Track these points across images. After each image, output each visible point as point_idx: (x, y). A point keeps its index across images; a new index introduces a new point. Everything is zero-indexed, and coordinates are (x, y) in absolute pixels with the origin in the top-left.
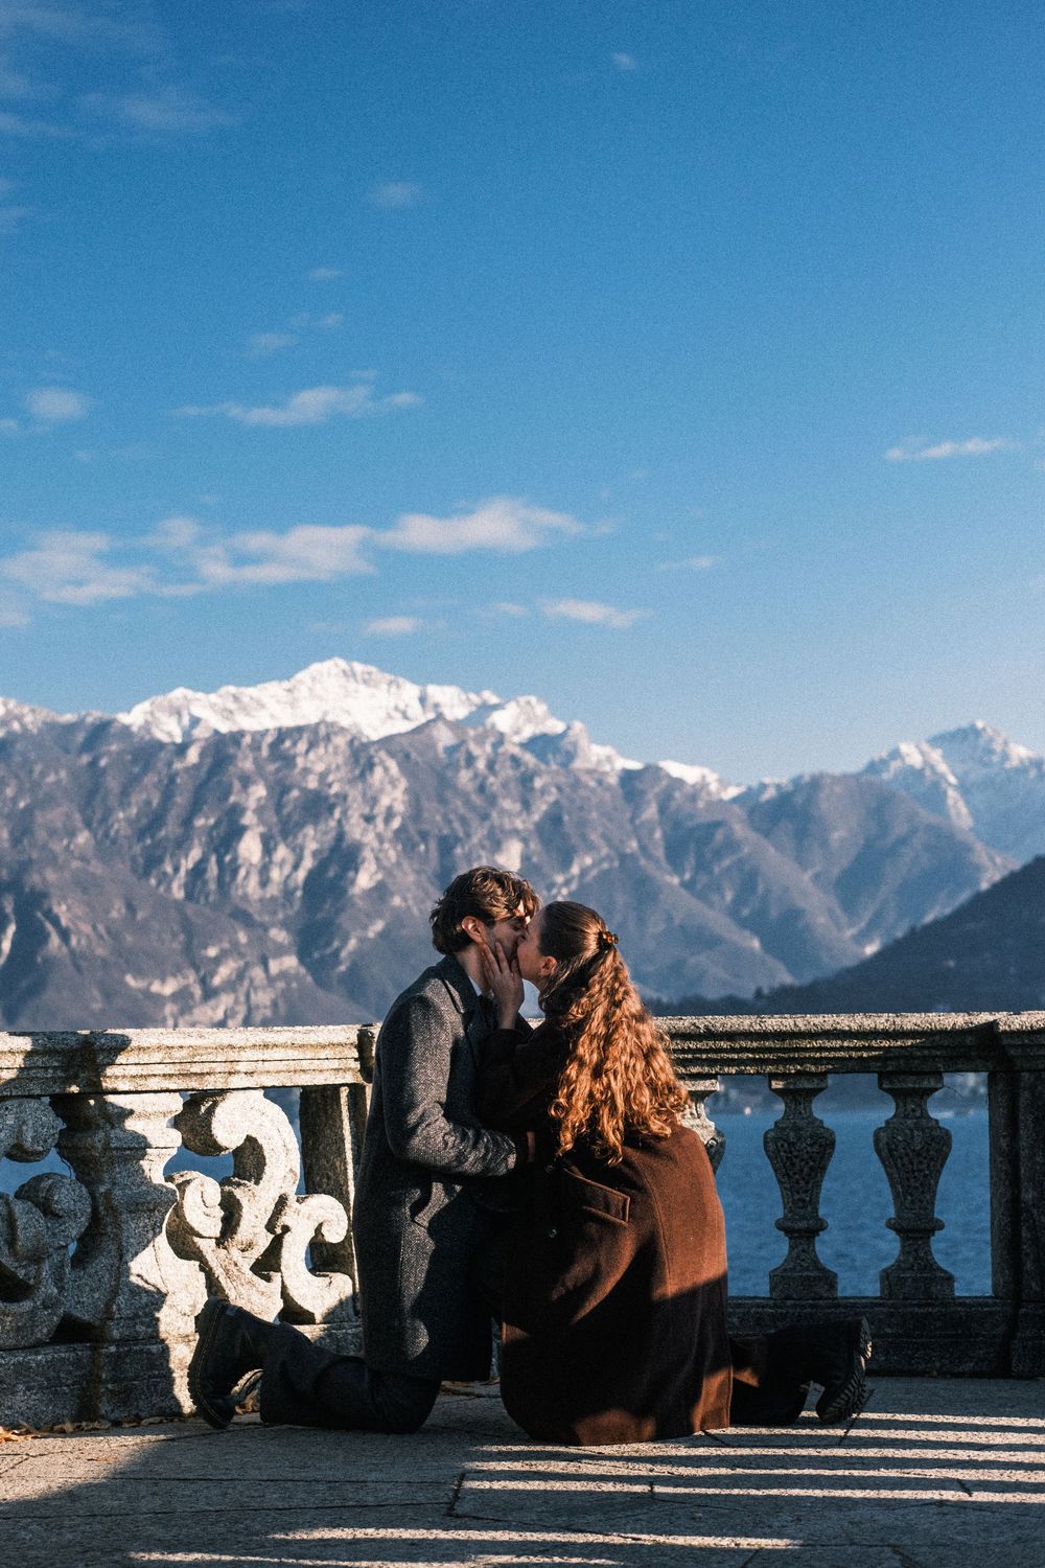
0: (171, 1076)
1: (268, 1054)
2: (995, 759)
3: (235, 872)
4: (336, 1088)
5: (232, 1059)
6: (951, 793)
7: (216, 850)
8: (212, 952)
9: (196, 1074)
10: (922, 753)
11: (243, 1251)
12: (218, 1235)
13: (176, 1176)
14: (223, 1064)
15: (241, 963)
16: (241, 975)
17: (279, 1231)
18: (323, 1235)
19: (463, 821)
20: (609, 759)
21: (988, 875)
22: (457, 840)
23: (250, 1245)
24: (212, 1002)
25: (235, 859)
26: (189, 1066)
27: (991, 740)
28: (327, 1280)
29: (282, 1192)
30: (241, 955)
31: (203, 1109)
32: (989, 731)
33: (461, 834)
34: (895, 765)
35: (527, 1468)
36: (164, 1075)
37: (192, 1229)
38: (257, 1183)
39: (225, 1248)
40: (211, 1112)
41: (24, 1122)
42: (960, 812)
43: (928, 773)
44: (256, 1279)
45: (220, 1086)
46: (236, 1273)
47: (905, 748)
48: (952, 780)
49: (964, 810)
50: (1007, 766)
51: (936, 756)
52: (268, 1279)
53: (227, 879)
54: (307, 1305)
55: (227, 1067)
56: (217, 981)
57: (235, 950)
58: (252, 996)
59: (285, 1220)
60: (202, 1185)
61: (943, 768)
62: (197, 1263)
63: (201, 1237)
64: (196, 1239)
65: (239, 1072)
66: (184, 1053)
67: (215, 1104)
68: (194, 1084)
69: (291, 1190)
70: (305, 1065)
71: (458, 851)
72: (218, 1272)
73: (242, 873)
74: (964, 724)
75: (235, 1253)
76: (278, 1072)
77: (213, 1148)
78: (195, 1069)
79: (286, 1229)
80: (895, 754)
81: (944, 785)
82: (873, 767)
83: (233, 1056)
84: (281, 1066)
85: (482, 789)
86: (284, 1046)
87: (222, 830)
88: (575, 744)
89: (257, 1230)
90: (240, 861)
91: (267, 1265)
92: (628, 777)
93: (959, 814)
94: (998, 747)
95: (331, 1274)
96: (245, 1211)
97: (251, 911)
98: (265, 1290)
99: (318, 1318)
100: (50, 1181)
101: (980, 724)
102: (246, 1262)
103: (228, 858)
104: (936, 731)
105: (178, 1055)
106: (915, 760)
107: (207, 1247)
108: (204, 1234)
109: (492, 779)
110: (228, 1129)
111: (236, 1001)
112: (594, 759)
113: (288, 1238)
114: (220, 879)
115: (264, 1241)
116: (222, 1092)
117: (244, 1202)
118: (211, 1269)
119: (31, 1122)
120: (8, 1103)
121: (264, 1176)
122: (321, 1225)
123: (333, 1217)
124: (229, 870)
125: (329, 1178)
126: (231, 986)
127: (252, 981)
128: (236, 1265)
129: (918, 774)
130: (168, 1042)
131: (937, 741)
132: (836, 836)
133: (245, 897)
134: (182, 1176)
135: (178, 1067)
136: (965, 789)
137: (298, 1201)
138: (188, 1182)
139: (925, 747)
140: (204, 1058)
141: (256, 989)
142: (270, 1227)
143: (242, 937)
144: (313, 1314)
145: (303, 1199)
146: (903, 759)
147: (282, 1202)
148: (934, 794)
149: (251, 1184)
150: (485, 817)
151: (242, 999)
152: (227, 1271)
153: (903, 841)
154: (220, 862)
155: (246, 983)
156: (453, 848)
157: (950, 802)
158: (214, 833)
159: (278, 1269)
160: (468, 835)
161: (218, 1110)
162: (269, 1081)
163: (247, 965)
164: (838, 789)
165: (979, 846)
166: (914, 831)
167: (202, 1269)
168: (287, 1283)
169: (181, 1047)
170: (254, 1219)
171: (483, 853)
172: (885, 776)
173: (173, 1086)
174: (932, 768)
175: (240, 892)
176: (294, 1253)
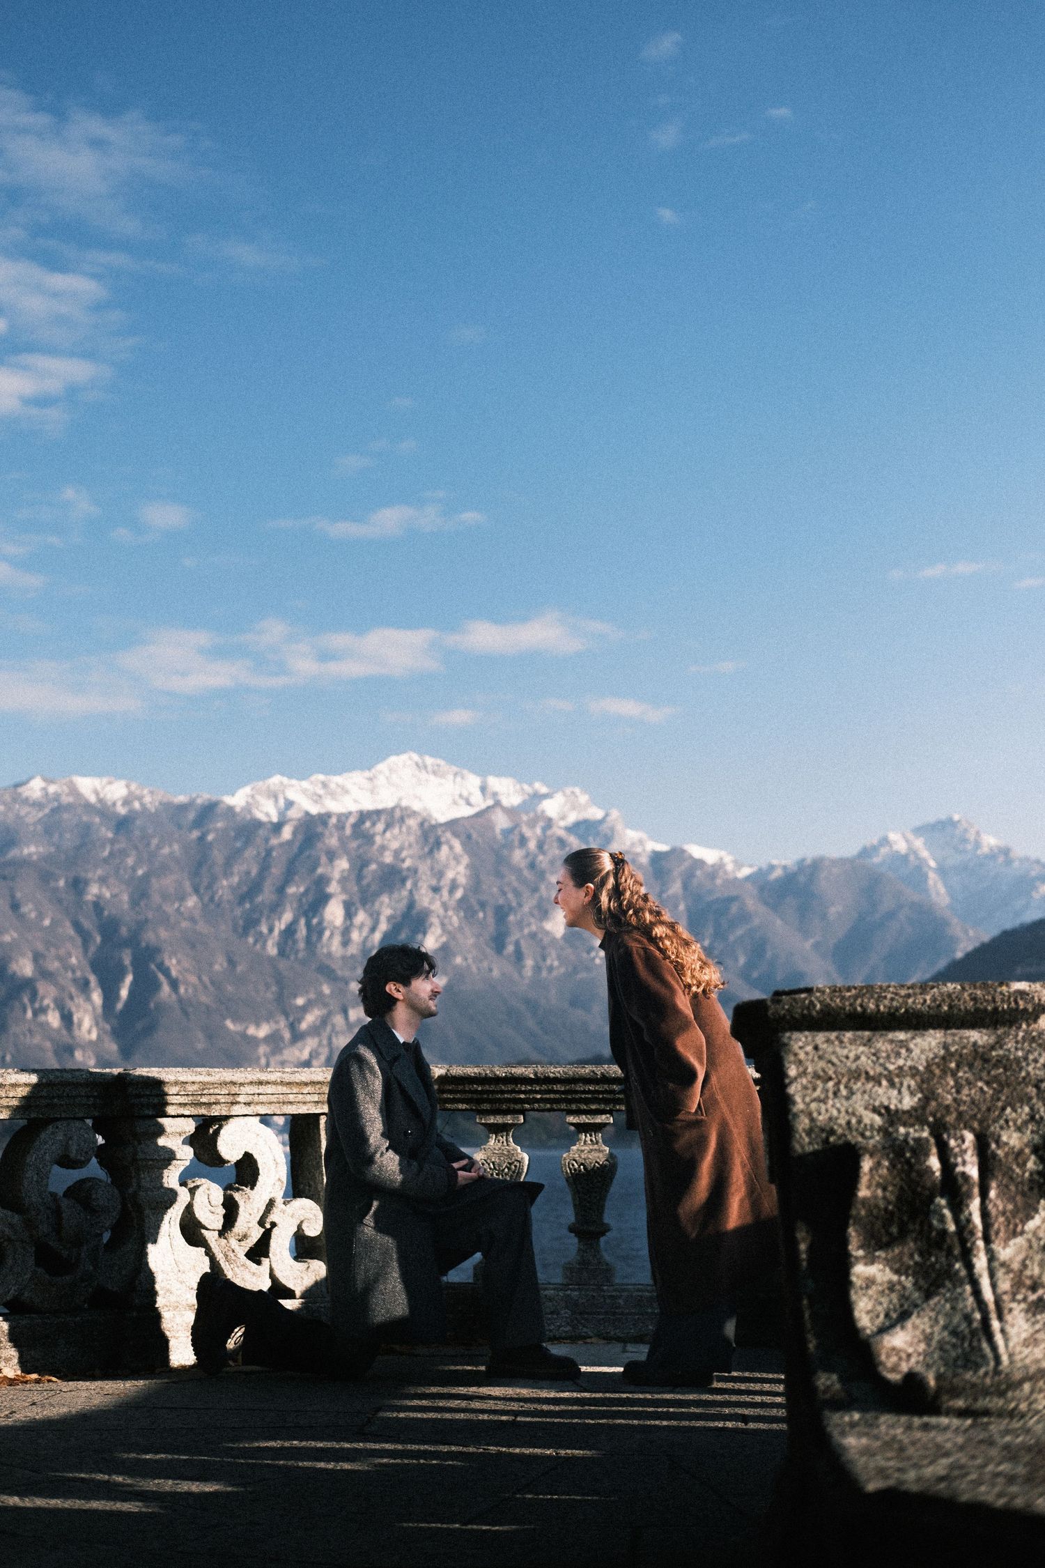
0: (185, 1104)
1: (262, 1089)
2: (969, 847)
3: (320, 933)
4: (317, 1116)
5: (233, 1092)
6: (932, 876)
7: (305, 914)
8: (300, 1001)
9: (205, 1104)
10: (907, 841)
11: (239, 1241)
12: (220, 1228)
13: (189, 1182)
14: (227, 1097)
15: (325, 1011)
16: (324, 1021)
17: (268, 1226)
18: (303, 1230)
19: (517, 894)
20: (641, 842)
21: (962, 946)
22: (511, 909)
23: (245, 1237)
24: (299, 1044)
25: (320, 923)
26: (199, 1097)
27: (966, 830)
28: (305, 1265)
29: (272, 1196)
30: (325, 1005)
31: (211, 1131)
32: (964, 825)
33: (514, 904)
34: (884, 851)
35: (430, 1404)
36: (180, 1104)
37: (200, 1223)
38: (252, 1189)
39: (225, 1238)
40: (217, 1132)
41: (71, 1138)
42: (939, 892)
43: (912, 858)
44: (249, 1263)
45: (224, 1113)
46: (233, 1258)
47: (892, 836)
48: (932, 864)
49: (942, 890)
50: (979, 852)
51: (919, 843)
52: (259, 1263)
53: (314, 938)
54: (290, 1285)
55: (230, 1099)
56: (304, 1026)
57: (320, 1000)
58: (334, 1040)
59: (273, 1217)
60: (208, 1189)
61: (925, 854)
62: (203, 1250)
63: (207, 1229)
64: (203, 1231)
65: (239, 1103)
66: (195, 1087)
67: (221, 1127)
68: (203, 1111)
69: (279, 1196)
70: (291, 1098)
71: (511, 918)
72: (220, 1257)
73: (327, 933)
74: (943, 817)
75: (233, 1242)
76: (271, 1103)
77: (219, 1161)
78: (204, 1100)
79: (274, 1225)
80: (885, 841)
81: (925, 869)
82: (866, 852)
83: (234, 1090)
84: (273, 1098)
85: (532, 866)
86: (275, 1083)
87: (311, 898)
88: (612, 829)
89: (250, 1225)
90: (325, 924)
91: (259, 1252)
92: (657, 857)
93: (938, 894)
94: (971, 836)
95: (309, 1261)
96: (241, 1210)
97: (334, 966)
98: (255, 1271)
99: (298, 1294)
100: (91, 1184)
101: (956, 817)
102: (242, 1250)
103: (315, 921)
104: (918, 823)
105: (191, 1088)
106: (901, 847)
107: (211, 1237)
108: (209, 1227)
109: (541, 858)
110: (230, 1145)
111: (320, 1044)
112: (628, 843)
113: (275, 1231)
114: (308, 940)
115: (256, 1234)
116: (227, 1118)
117: (241, 1203)
118: (214, 1254)
119: (75, 1138)
120: (59, 1124)
121: (258, 1183)
122: (302, 1222)
123: (312, 1216)
124: (316, 932)
125: (310, 1186)
126: (315, 1030)
127: (333, 1026)
128: (233, 1251)
129: (905, 858)
130: (182, 1079)
131: (918, 831)
132: (833, 911)
133: (329, 955)
134: (193, 1182)
135: (191, 1098)
136: (942, 871)
137: (284, 1203)
138: (197, 1187)
139: (911, 837)
140: (211, 1091)
141: (337, 1033)
142: (261, 1223)
143: (326, 990)
144: (294, 1291)
145: (289, 1202)
146: (891, 846)
147: (271, 1204)
148: (917, 875)
149: (247, 1190)
150: (535, 890)
151: (325, 1042)
152: (226, 1256)
153: (891, 915)
154: (308, 925)
155: (329, 1029)
156: (507, 915)
157: (931, 882)
158: (304, 900)
159: (267, 1256)
160: (520, 905)
161: (222, 1132)
162: (263, 1110)
163: (330, 1014)
164: (835, 870)
165: (955, 921)
166: (901, 907)
167: (207, 1254)
168: (273, 1266)
169: (193, 1083)
170: (248, 1216)
171: (532, 920)
172: (876, 860)
173: (187, 1113)
174: (915, 853)
175: (325, 951)
176: (281, 1244)
